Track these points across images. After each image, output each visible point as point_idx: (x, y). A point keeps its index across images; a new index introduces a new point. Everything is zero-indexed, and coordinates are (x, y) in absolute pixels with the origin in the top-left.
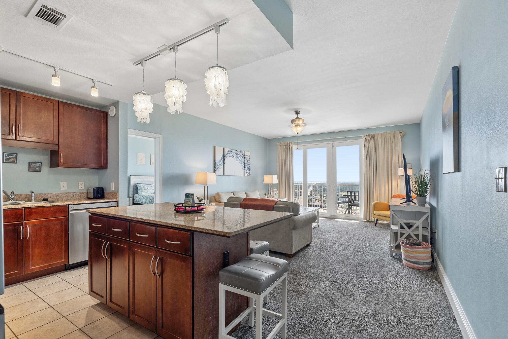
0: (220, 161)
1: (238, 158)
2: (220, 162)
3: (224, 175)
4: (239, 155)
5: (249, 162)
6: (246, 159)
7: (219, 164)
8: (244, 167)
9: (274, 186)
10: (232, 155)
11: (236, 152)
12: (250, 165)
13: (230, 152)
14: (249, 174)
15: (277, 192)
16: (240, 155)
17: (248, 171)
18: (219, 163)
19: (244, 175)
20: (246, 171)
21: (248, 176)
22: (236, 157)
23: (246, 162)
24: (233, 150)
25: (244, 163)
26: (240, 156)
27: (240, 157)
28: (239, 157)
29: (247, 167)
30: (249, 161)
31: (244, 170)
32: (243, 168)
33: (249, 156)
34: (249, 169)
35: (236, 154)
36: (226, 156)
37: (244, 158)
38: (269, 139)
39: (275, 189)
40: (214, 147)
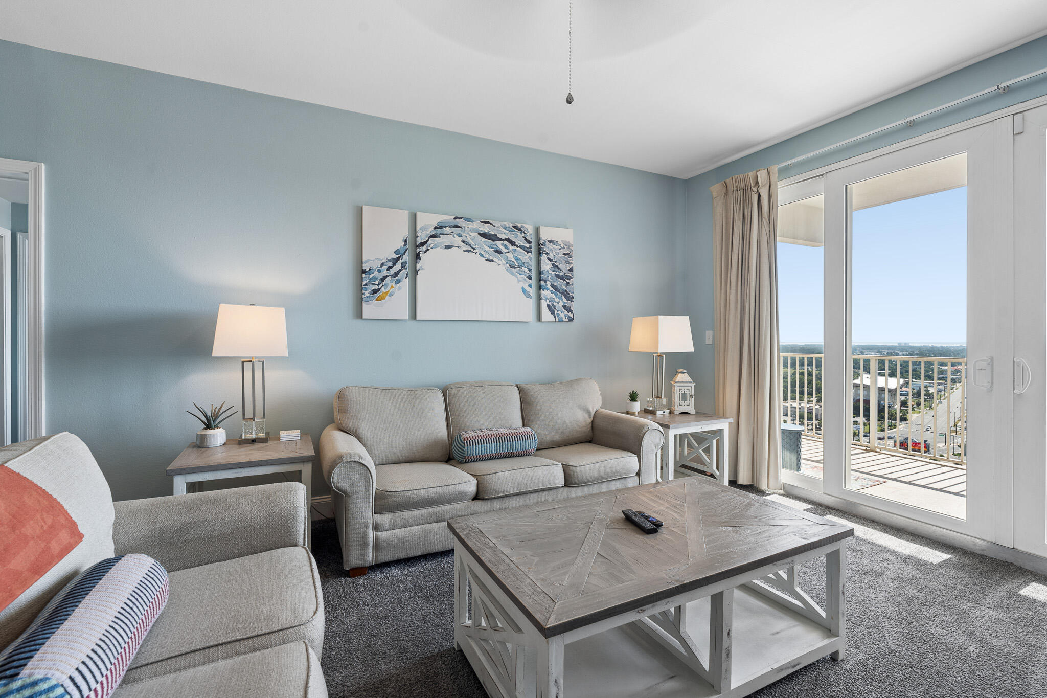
0: (390, 264)
1: (500, 252)
2: (389, 268)
3: (414, 315)
4: (501, 240)
5: (564, 268)
6: (544, 257)
7: (385, 277)
8: (540, 288)
9: (677, 361)
10: (461, 239)
11: (486, 229)
12: (569, 278)
13: (448, 230)
14: (563, 314)
15: (690, 388)
16: (508, 240)
17: (561, 304)
18: (385, 273)
19: (539, 318)
20: (544, 304)
21: (561, 321)
22: (487, 249)
23: (546, 266)
24: (469, 220)
25: (540, 272)
26: (513, 243)
27: (511, 247)
28: (503, 250)
29: (552, 286)
30: (566, 262)
31: (539, 298)
32: (532, 291)
33: (567, 245)
34: (566, 294)
35: (483, 235)
36: (423, 244)
37: (540, 253)
38: (686, 182)
39: (683, 377)
40: (359, 212)
